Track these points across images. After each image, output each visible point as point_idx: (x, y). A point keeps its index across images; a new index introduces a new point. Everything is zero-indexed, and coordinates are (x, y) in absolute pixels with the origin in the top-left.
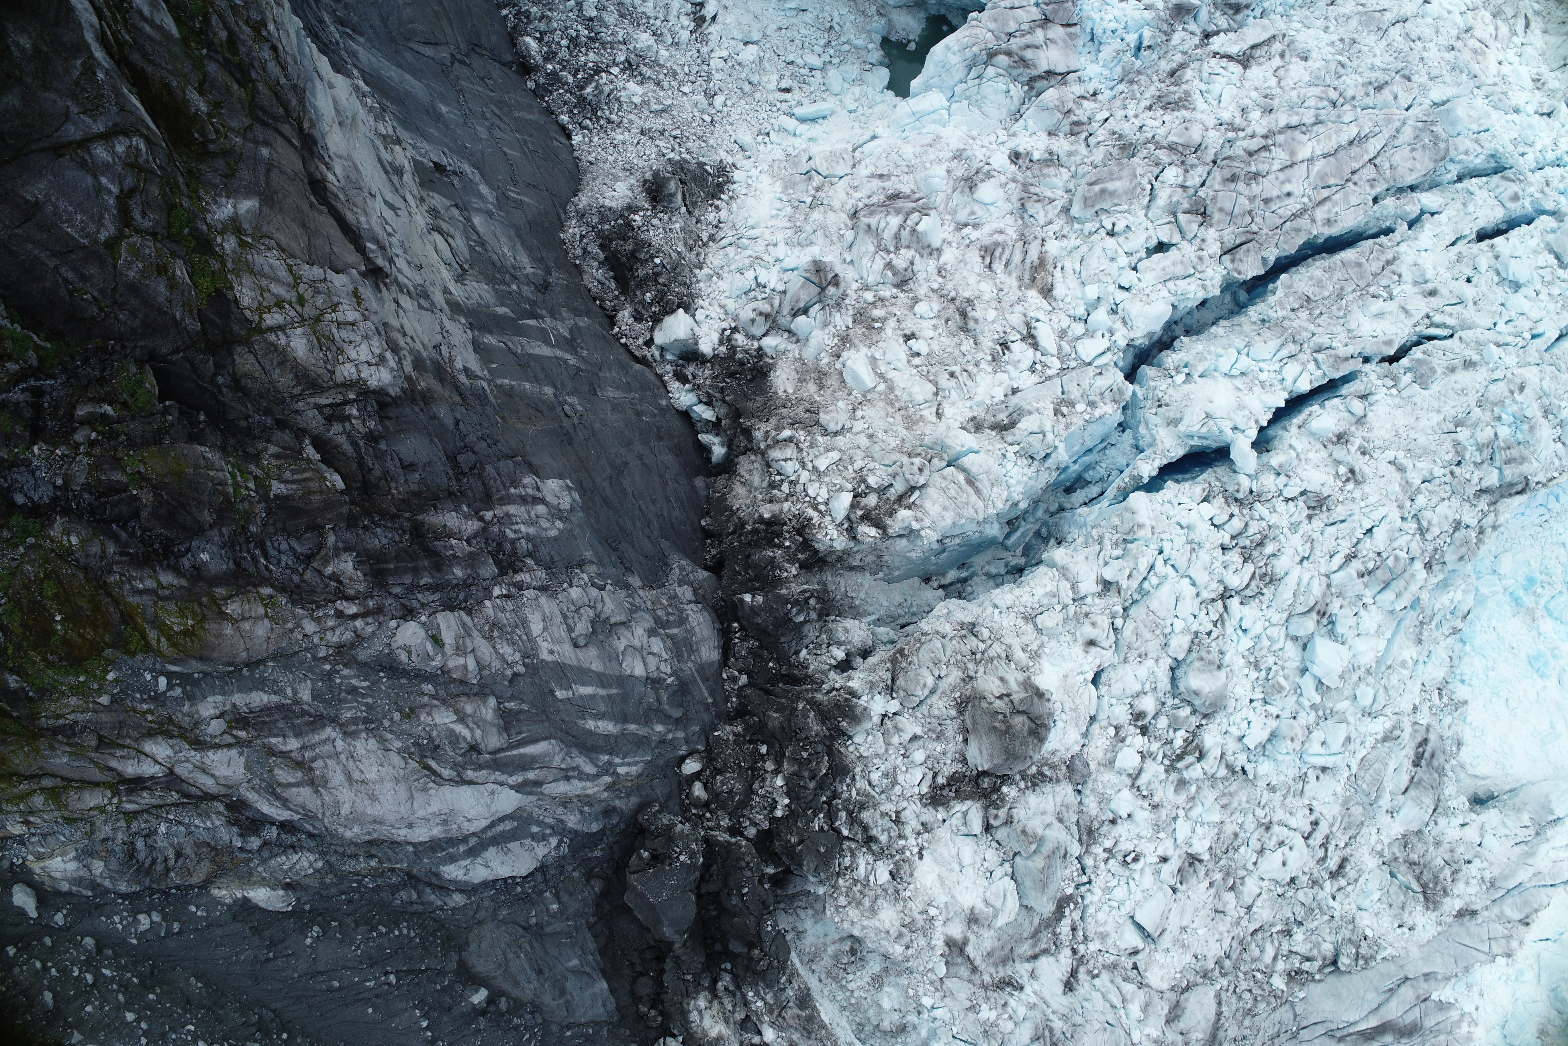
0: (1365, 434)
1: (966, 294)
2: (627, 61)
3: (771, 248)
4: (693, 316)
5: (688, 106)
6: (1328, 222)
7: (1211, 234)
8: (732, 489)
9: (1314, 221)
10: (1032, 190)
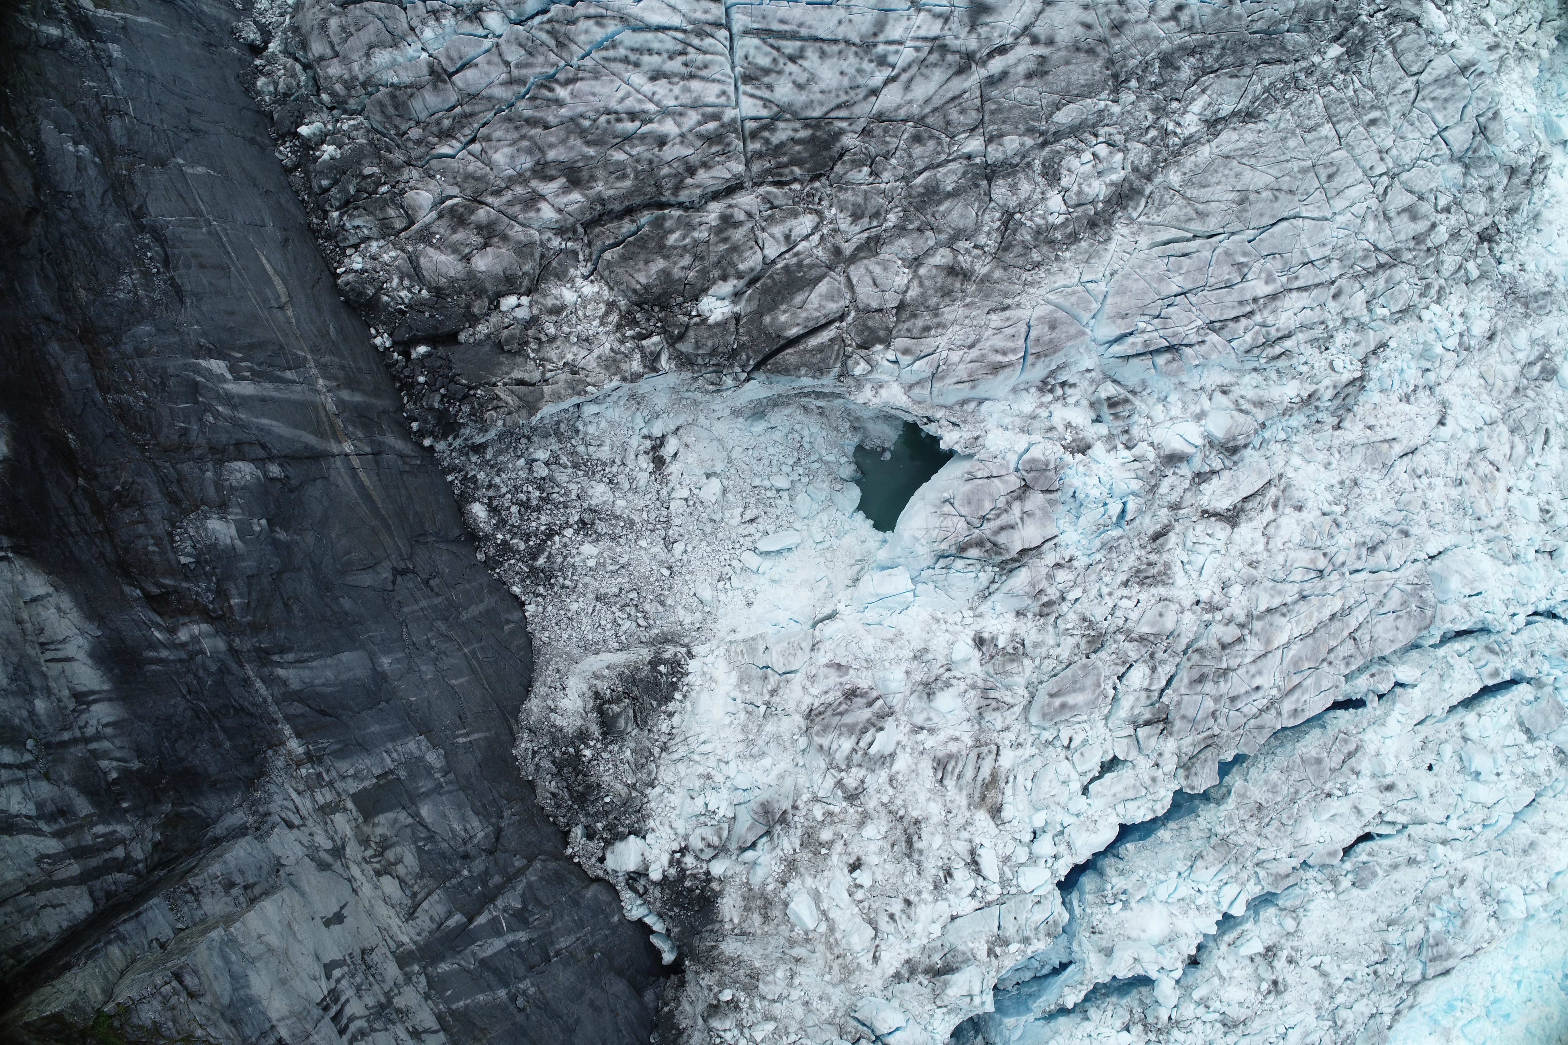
0: (1295, 944)
1: (915, 814)
2: (581, 520)
3: (722, 765)
4: (644, 838)
5: (646, 559)
6: (1295, 712)
7: (1170, 745)
8: (679, 1003)
9: (1279, 714)
10: (992, 694)
